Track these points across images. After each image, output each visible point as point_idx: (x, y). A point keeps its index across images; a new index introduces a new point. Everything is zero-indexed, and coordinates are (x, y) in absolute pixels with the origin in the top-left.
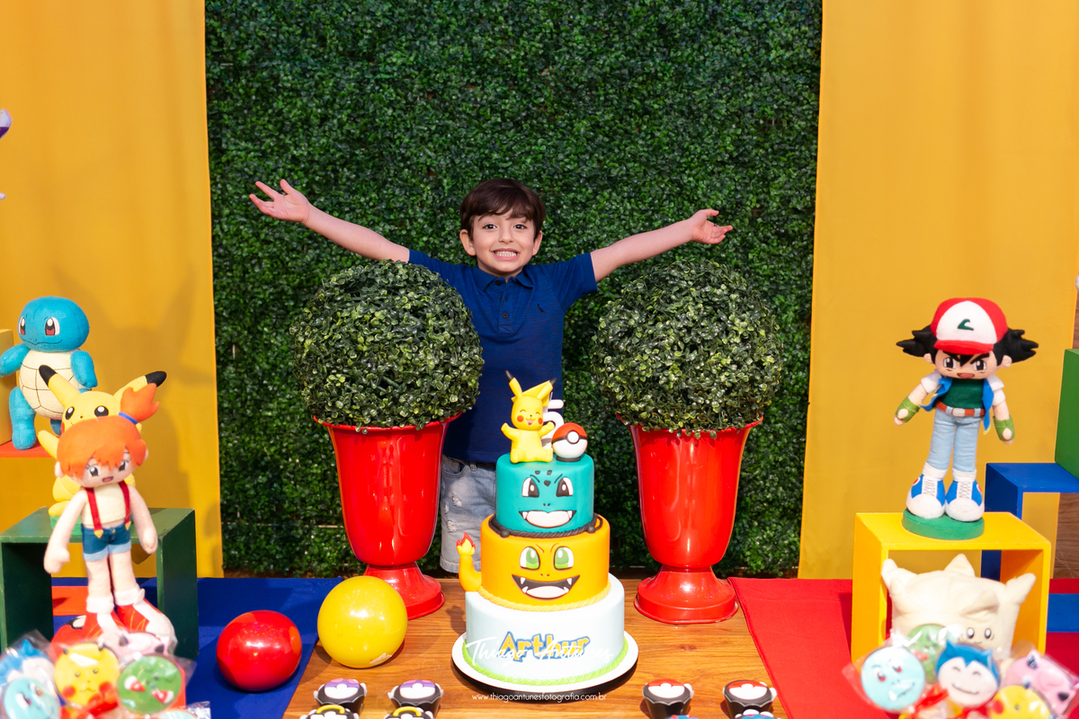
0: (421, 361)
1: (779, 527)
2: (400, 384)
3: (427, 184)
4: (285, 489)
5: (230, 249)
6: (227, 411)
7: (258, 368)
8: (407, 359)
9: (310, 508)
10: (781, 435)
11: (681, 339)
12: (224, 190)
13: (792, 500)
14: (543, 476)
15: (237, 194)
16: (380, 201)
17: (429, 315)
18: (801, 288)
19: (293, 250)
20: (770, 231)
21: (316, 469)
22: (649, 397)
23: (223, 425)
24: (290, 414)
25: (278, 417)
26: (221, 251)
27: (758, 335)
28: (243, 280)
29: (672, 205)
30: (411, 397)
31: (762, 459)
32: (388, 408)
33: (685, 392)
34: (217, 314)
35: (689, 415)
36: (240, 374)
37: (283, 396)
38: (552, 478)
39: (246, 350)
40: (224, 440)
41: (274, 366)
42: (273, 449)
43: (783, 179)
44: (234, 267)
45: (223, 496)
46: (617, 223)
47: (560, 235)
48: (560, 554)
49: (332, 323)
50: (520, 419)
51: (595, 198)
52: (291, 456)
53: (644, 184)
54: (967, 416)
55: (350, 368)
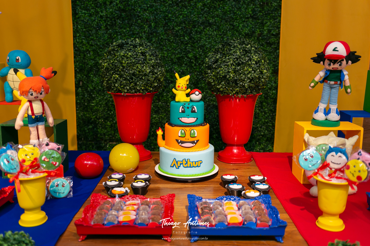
0: (145, 70)
1: (266, 144)
2: (137, 78)
3: (146, 25)
4: (99, 130)
5: (79, 48)
6: (79, 104)
7: (89, 89)
8: (140, 69)
9: (107, 136)
10: (267, 113)
11: (235, 62)
12: (77, 27)
13: (270, 135)
14: (187, 105)
15: (82, 29)
16: (130, 31)
17: (147, 55)
18: (274, 62)
19: (101, 48)
20: (264, 42)
21: (109, 123)
22: (223, 83)
23: (77, 109)
24: (100, 105)
25: (96, 105)
26: (76, 48)
27: (261, 62)
28: (84, 58)
29: (230, 32)
30: (141, 82)
31: (260, 120)
32: (133, 86)
33: (236, 81)
34: (75, 71)
35: (237, 89)
36: (83, 91)
37: (98, 98)
38: (190, 106)
39: (85, 82)
40: (78, 114)
41: (95, 88)
42: (94, 117)
43: (269, 23)
44: (81, 54)
45: (78, 132)
46: (211, 39)
47: (192, 43)
48: (192, 132)
49: (114, 57)
50: (179, 87)
51: (204, 30)
52: (100, 119)
53: (221, 25)
54: (335, 84)
55: (120, 72)
